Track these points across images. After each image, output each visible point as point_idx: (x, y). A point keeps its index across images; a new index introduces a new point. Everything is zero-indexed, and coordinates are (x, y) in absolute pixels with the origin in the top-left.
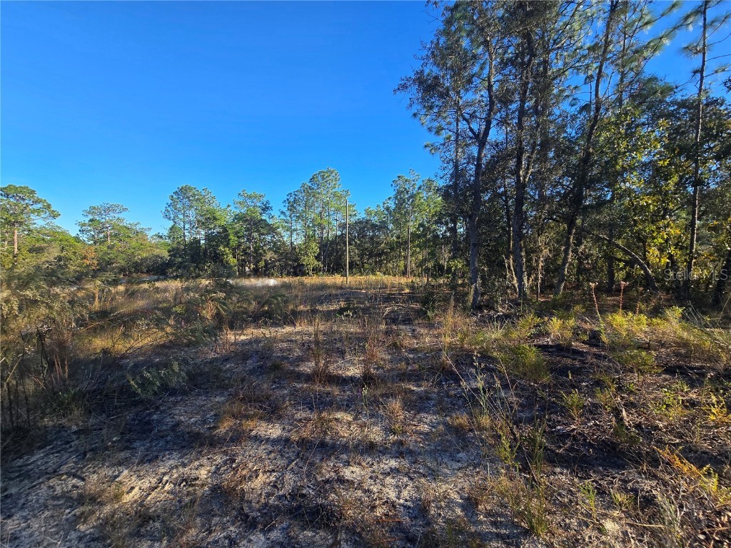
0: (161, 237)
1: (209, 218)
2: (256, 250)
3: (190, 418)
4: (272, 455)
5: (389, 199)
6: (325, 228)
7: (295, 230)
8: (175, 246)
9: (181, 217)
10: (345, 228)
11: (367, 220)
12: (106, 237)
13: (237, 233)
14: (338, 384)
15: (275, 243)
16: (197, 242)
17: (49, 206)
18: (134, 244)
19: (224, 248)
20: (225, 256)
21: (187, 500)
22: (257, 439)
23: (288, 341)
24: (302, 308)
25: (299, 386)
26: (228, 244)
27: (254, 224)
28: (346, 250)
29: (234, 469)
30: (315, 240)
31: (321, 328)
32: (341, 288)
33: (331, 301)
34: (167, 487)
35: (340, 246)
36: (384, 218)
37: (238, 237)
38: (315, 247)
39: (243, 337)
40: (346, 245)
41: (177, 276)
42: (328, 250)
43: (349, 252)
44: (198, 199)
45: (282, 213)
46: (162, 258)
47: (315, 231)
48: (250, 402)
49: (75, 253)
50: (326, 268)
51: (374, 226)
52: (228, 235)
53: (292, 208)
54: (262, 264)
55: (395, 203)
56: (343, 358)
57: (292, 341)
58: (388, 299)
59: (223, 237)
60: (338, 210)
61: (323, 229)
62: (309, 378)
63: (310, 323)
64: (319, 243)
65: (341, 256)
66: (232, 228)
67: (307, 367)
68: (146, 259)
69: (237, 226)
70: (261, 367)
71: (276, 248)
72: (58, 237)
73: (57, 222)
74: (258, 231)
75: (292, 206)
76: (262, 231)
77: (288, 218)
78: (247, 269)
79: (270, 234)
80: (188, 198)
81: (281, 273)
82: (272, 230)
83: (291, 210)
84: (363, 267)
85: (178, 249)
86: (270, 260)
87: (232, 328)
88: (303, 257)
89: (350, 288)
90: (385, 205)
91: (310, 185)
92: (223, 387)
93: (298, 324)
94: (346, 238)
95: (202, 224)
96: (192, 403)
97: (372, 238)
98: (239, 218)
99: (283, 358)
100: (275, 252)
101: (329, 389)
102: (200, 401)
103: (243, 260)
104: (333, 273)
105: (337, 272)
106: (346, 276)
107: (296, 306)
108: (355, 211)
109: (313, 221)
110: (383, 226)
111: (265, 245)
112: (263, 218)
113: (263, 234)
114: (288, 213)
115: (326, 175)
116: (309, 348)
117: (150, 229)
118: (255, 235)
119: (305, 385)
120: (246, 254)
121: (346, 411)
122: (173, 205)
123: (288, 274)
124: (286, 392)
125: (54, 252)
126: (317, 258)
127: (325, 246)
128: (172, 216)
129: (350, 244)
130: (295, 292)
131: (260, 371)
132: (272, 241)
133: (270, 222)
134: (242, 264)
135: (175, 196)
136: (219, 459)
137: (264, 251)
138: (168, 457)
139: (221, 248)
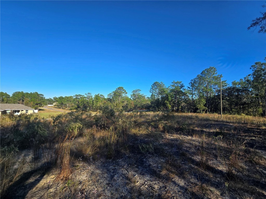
0: (149, 98)
1: (162, 91)
2: (178, 102)
3: (154, 164)
4: (180, 193)
5: (249, 75)
6: (209, 92)
7: (194, 94)
8: (152, 101)
9: (154, 92)
10: (220, 92)
11: (234, 87)
12: (136, 98)
13: (171, 96)
14: (212, 172)
15: (185, 99)
16: (159, 99)
17: (126, 91)
18: (142, 100)
19: (167, 101)
20: (167, 104)
21: (151, 194)
22: (174, 183)
23: (189, 143)
24: (196, 128)
25: (193, 166)
26: (168, 100)
27: (177, 93)
28: (220, 102)
29: (166, 191)
30: (204, 98)
31: (205, 140)
32: (217, 121)
33: (211, 127)
34: (146, 186)
35: (217, 100)
36: (246, 85)
37: (172, 98)
38: (204, 101)
39: (172, 137)
40: (220, 100)
41: (152, 110)
42: (211, 102)
43: (222, 103)
44: (159, 86)
45: (189, 88)
46: (149, 104)
47: (204, 94)
48: (172, 166)
49: (129, 103)
50: (209, 110)
51: (238, 90)
52: (168, 97)
53: (193, 85)
54: (180, 107)
55: (253, 77)
56: (216, 159)
57: (191, 144)
58: (248, 131)
59: (167, 98)
60: (216, 84)
61: (207, 93)
62: (198, 164)
63: (200, 137)
64: (206, 99)
65: (217, 105)
66: (170, 94)
67: (197, 158)
68: (145, 104)
69: (171, 94)
70: (177, 152)
71: (186, 101)
72: (127, 99)
73: (127, 95)
74: (179, 95)
75: (193, 84)
76: (180, 95)
77: (191, 89)
78: (174, 109)
79: (183, 96)
80: (156, 85)
81: (188, 111)
82: (184, 94)
83: (192, 86)
84: (231, 110)
85: (153, 102)
86: (184, 106)
87: (168, 132)
88: (198, 105)
89: (222, 121)
90: (246, 79)
91: (201, 75)
92: (164, 157)
93: (194, 137)
94: (220, 96)
95: (160, 94)
96: (154, 159)
97: (237, 96)
98: (172, 91)
99: (187, 151)
100: (186, 103)
101: (208, 173)
102: (157, 159)
103: (173, 106)
104: (213, 113)
105: (215, 112)
106: (221, 114)
107: (194, 128)
108: (226, 83)
109: (203, 90)
110: (245, 90)
111: (181, 100)
112: (181, 90)
113: (181, 96)
114: (191, 88)
115: (209, 70)
116: (198, 149)
117: (146, 96)
118: (178, 96)
119: (196, 167)
120: (174, 103)
121: (216, 188)
122: (152, 88)
123: (191, 112)
124: (187, 167)
125: (126, 103)
126: (205, 105)
127: (209, 100)
128: (152, 92)
129: (223, 99)
130: (194, 121)
131: (177, 154)
132: (184, 99)
133: (183, 91)
134: (173, 107)
135: (153, 86)
136: (161, 184)
137: (181, 102)
138: (147, 175)
139: (166, 101)
